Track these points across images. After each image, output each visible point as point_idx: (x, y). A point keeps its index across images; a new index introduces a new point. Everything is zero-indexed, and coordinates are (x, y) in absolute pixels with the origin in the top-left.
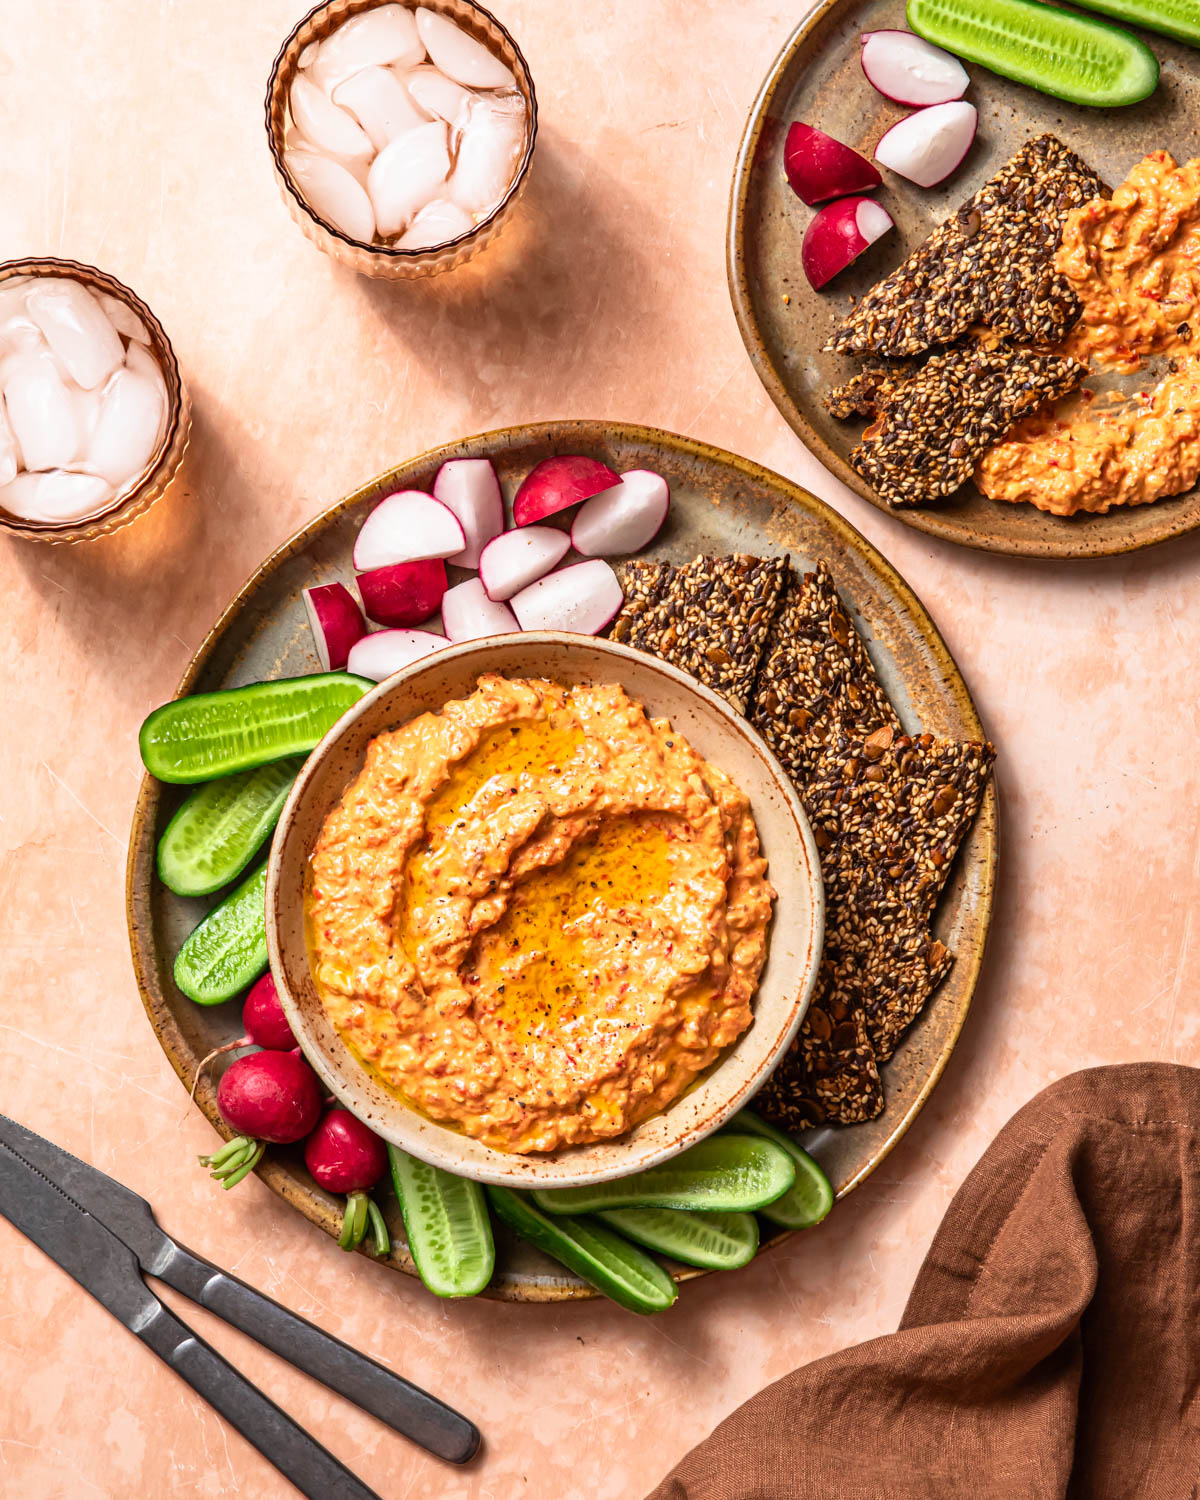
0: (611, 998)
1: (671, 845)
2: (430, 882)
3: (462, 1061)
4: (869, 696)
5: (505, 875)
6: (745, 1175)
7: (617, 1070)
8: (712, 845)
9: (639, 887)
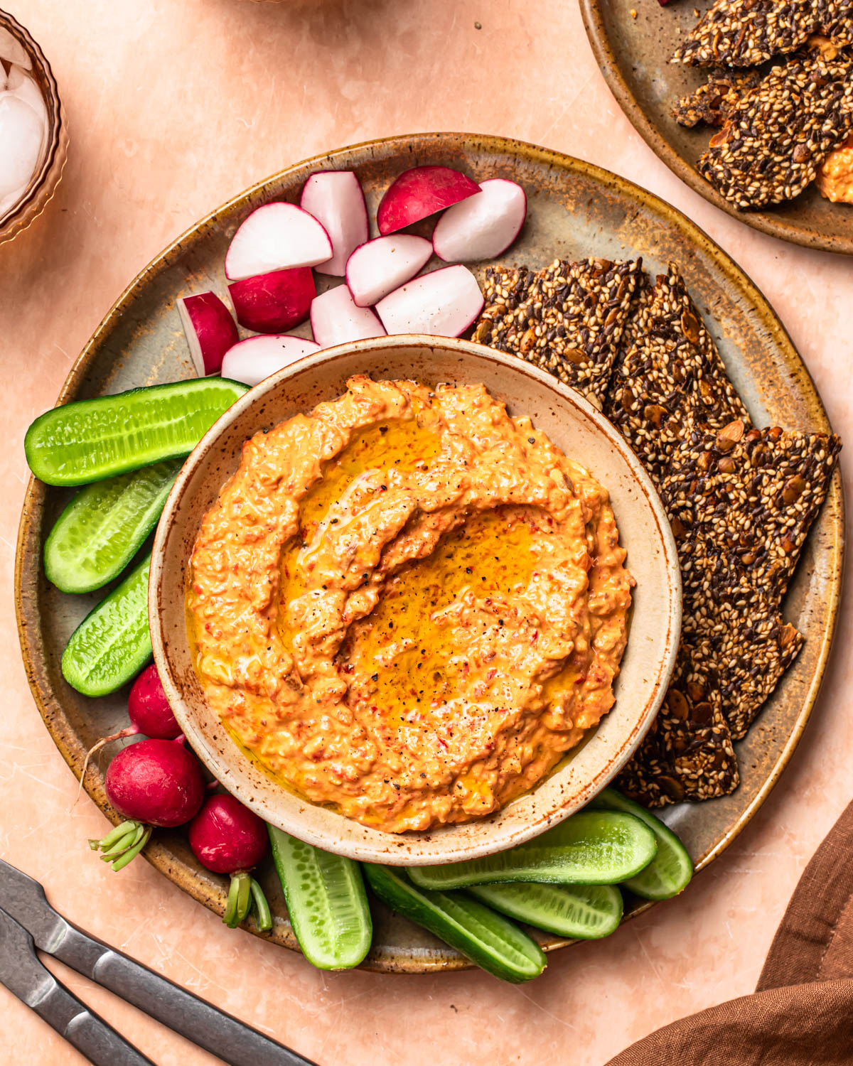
0: (479, 683)
1: (534, 537)
2: (305, 576)
3: (338, 746)
4: (719, 392)
5: (376, 569)
6: (609, 849)
7: (487, 752)
8: (574, 537)
9: (504, 578)
